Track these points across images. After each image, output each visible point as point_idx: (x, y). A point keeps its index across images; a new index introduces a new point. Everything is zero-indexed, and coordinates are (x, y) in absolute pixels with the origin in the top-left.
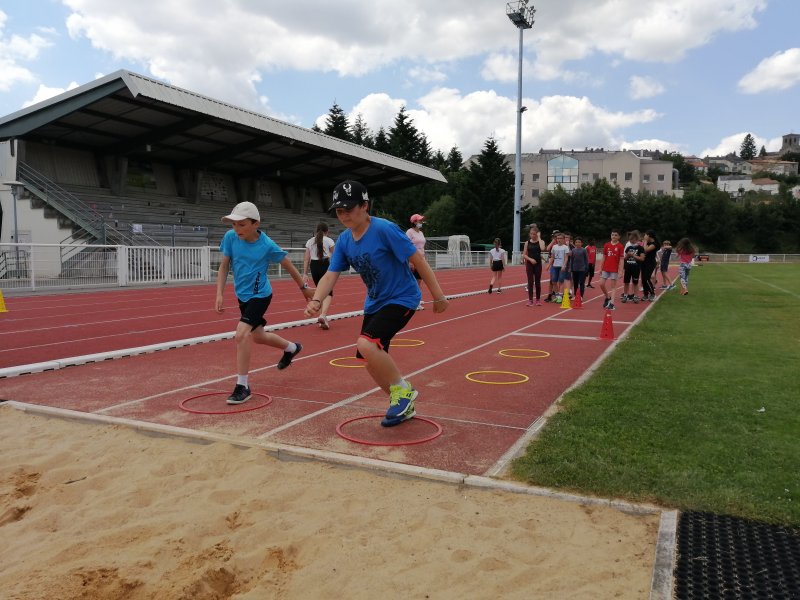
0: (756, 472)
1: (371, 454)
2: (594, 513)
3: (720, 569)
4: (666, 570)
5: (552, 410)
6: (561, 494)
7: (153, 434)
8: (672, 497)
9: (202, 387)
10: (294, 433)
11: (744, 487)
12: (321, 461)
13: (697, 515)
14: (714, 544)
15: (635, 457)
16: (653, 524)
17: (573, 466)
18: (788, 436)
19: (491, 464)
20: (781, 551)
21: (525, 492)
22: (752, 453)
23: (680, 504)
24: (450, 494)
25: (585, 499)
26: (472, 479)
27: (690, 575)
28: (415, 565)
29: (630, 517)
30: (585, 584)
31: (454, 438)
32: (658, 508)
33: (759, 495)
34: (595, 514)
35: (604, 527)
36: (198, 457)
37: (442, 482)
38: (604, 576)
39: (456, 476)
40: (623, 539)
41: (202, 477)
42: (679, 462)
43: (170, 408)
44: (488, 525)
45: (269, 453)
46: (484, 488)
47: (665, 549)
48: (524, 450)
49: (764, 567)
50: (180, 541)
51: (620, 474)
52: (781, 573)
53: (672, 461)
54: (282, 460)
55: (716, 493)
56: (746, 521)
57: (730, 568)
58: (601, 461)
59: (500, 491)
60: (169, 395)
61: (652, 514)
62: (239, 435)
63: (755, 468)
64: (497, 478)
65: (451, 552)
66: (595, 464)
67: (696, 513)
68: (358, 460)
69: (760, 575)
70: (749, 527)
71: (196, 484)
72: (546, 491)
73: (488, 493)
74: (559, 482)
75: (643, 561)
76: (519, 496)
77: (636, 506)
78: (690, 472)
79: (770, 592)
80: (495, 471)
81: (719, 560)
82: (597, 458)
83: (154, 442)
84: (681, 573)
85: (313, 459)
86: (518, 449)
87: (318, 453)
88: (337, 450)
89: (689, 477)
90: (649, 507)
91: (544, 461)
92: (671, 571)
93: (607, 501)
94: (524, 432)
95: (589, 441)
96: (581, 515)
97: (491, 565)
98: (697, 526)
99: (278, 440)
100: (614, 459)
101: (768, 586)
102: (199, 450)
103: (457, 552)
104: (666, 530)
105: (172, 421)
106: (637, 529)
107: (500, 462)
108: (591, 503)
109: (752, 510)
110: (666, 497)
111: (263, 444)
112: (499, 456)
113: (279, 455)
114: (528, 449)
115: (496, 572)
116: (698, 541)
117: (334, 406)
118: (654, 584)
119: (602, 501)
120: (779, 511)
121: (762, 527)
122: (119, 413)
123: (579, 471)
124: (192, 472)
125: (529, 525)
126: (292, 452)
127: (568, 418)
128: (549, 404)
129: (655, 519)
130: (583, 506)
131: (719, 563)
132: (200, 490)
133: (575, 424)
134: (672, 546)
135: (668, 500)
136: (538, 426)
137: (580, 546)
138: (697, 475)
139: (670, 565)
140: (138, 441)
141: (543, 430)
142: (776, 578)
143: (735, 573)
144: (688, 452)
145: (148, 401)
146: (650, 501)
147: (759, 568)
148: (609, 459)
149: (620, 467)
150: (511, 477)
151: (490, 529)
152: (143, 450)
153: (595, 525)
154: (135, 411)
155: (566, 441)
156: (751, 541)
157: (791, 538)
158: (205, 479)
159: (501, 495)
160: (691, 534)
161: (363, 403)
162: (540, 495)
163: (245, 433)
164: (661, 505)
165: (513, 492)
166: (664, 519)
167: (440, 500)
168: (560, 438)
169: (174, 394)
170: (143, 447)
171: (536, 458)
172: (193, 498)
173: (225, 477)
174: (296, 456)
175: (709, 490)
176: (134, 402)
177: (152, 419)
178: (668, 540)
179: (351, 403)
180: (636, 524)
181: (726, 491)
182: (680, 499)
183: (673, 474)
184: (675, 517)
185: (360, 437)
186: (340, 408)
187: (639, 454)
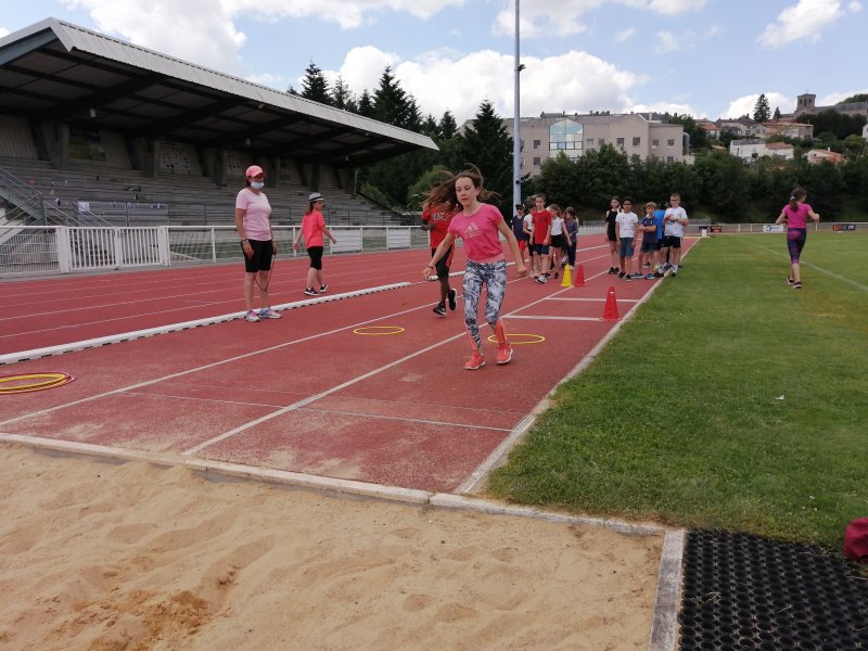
0: (777, 474)
1: (318, 471)
2: (585, 536)
3: (735, 609)
4: (668, 614)
5: (543, 406)
6: (545, 513)
7: (55, 453)
8: (678, 512)
9: (133, 391)
10: (231, 445)
11: (763, 495)
12: (257, 481)
13: (708, 535)
14: (727, 573)
15: (635, 462)
16: (655, 547)
17: (562, 477)
18: (812, 429)
19: (464, 477)
20: (808, 578)
21: (503, 513)
22: (770, 452)
23: (687, 521)
24: (412, 519)
25: (574, 518)
26: (440, 498)
27: (698, 620)
28: (355, 619)
29: (628, 540)
30: (569, 634)
31: (424, 446)
32: (661, 528)
33: (780, 505)
34: (587, 537)
35: (595, 554)
36: (105, 481)
37: (403, 502)
38: (594, 623)
39: (419, 495)
40: (619, 569)
41: (106, 507)
42: (687, 466)
44: (454, 558)
45: (196, 472)
46: (454, 509)
47: (668, 584)
48: (506, 457)
49: (788, 602)
50: (54, 600)
51: (617, 485)
52: (808, 609)
53: (679, 465)
54: (211, 481)
55: (730, 505)
56: (765, 540)
57: (747, 607)
58: (596, 469)
59: (472, 513)
60: (87, 402)
61: (654, 535)
62: (162, 451)
63: (774, 470)
64: (469, 496)
65: (405, 597)
66: (588, 475)
67: (706, 532)
68: (302, 478)
69: (784, 614)
70: (770, 547)
71: (97, 517)
72: (528, 510)
73: (458, 516)
74: (544, 498)
75: (641, 599)
76: (495, 517)
77: (635, 525)
78: (700, 479)
79: (796, 639)
80: (467, 487)
81: (734, 596)
82: (591, 465)
83: (54, 465)
84: (686, 617)
85: (248, 478)
86: (498, 457)
87: (254, 471)
88: (279, 467)
89: (699, 485)
90: (650, 526)
91: (527, 472)
92: (675, 617)
93: (601, 520)
94: (507, 434)
95: (583, 443)
96: (569, 539)
97: (453, 614)
98: (708, 549)
99: (208, 456)
100: (612, 467)
101: (794, 629)
102: (109, 473)
103: (412, 596)
104: (670, 557)
105: (81, 436)
106: (636, 555)
107: (475, 474)
108: (581, 523)
109: (773, 525)
110: (672, 513)
111: (187, 462)
112: (475, 466)
113: (207, 475)
114: (511, 456)
115: (459, 624)
116: (708, 570)
117: (286, 409)
118: (654, 634)
119: (594, 520)
120: (808, 528)
121: (785, 547)
122: (16, 428)
123: (569, 483)
124: (93, 502)
125: (505, 555)
126: (221, 470)
127: (561, 415)
128: (540, 398)
130: (572, 528)
131: (734, 600)
132: (99, 525)
133: (567, 423)
134: (677, 579)
135: (673, 516)
136: (526, 425)
137: (565, 581)
138: (708, 482)
139: (673, 606)
140: (34, 464)
141: (531, 431)
142: (803, 617)
143: (753, 612)
144: (698, 454)
146: (652, 519)
147: (781, 605)
148: (606, 467)
149: (618, 475)
150: (488, 492)
151: (456, 562)
152: (38, 475)
153: (584, 552)
154: (37, 424)
155: (556, 445)
156: (771, 566)
157: (819, 560)
158: (109, 511)
159: (473, 517)
160: (700, 561)
161: (320, 405)
162: (521, 516)
163: (169, 449)
164: (664, 523)
165: (488, 513)
166: (668, 541)
167: (399, 526)
168: (549, 440)
169: (93, 401)
170: (39, 470)
171: (518, 468)
172: (87, 537)
173: (137, 505)
174: (228, 476)
175: (721, 501)
176: (39, 413)
177: (56, 435)
178: (672, 571)
179: (306, 406)
180: (634, 548)
181: (743, 501)
182: (687, 514)
183: (680, 483)
184: (682, 538)
185: (309, 448)
186: (292, 412)
187: (641, 458)
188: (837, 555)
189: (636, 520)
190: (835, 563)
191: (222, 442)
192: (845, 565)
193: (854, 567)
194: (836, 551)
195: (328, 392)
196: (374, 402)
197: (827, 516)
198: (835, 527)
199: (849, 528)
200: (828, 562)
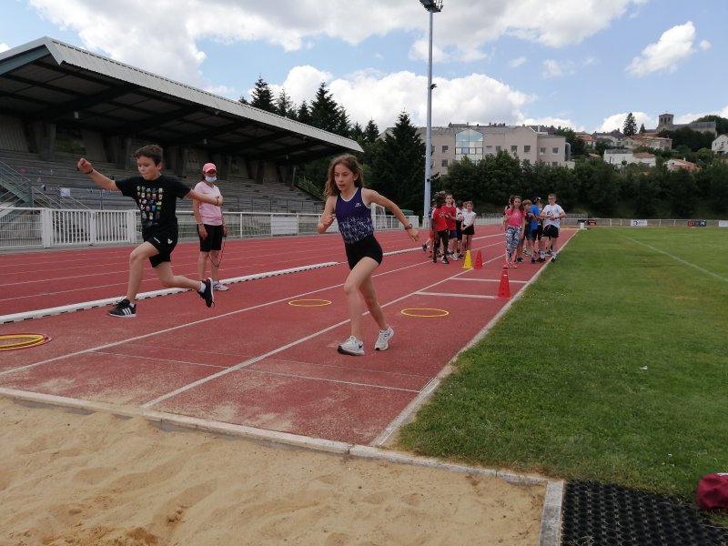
0: (641, 434)
1: (256, 423)
2: (479, 485)
5: (446, 371)
6: (447, 464)
7: (32, 404)
8: (558, 466)
9: (97, 351)
10: (183, 399)
11: (629, 451)
12: (205, 431)
13: (583, 486)
14: (599, 520)
15: (523, 421)
16: (539, 496)
17: (461, 433)
18: (670, 395)
19: (379, 432)
20: (667, 525)
21: (411, 463)
22: (637, 414)
23: (566, 474)
24: (334, 466)
25: (471, 469)
26: (358, 449)
29: (516, 489)
31: (346, 404)
32: (544, 479)
33: (643, 461)
34: (481, 485)
35: (489, 500)
36: (74, 429)
37: (327, 452)
39: (341, 446)
40: (508, 514)
41: (74, 452)
42: (566, 425)
43: (56, 374)
44: (369, 502)
45: (152, 423)
46: (370, 459)
47: (550, 529)
48: (414, 415)
50: (25, 534)
51: (508, 441)
53: (560, 424)
54: (165, 430)
55: (602, 460)
56: (631, 491)
58: (490, 427)
59: (385, 463)
60: (61, 360)
61: (538, 485)
62: (124, 404)
63: (639, 431)
64: (383, 448)
65: (327, 535)
66: (484, 431)
67: (582, 483)
68: (242, 429)
70: (635, 497)
71: (64, 461)
72: (432, 461)
73: (373, 465)
74: (446, 451)
75: (527, 541)
76: (404, 467)
77: (522, 476)
78: (577, 437)
80: (381, 440)
81: (605, 540)
82: (486, 423)
83: (31, 414)
85: (196, 429)
86: (408, 415)
87: (201, 422)
88: (223, 419)
89: (576, 442)
90: (535, 477)
91: (432, 428)
93: (494, 471)
94: (416, 394)
95: (479, 404)
96: (466, 487)
98: (583, 497)
99: (163, 409)
100: (503, 425)
102: (77, 421)
103: (333, 535)
104: (551, 504)
105: (55, 390)
106: (522, 502)
107: (388, 429)
108: (477, 474)
109: (637, 478)
110: (553, 466)
111: (145, 414)
112: (388, 423)
113: (162, 425)
114: (419, 414)
116: (583, 517)
117: (230, 369)
119: (488, 471)
120: (667, 481)
121: (648, 497)
123: (468, 438)
124: (63, 448)
125: (412, 500)
126: (174, 421)
127: (461, 380)
128: (444, 364)
129: (540, 491)
130: (469, 477)
131: (605, 543)
132: (67, 468)
133: (467, 386)
134: (557, 524)
135: (554, 469)
136: (432, 387)
137: (463, 524)
138: (584, 440)
140: (13, 413)
141: (436, 393)
144: (575, 415)
145: (35, 368)
146: (537, 471)
148: (498, 425)
149: (508, 432)
150: (398, 446)
151: (371, 506)
152: (17, 423)
153: (480, 499)
154: (18, 379)
155: (457, 405)
156: (636, 514)
157: (676, 510)
158: (76, 455)
159: (386, 466)
160: (576, 509)
161: (259, 367)
162: (426, 466)
163: (129, 402)
164: (547, 475)
165: (399, 463)
166: (549, 491)
167: (324, 473)
168: (451, 402)
169: (66, 359)
170: (18, 419)
171: (425, 425)
172: (56, 478)
173: (100, 451)
174: (179, 426)
175: (594, 457)
176: (20, 368)
177: (34, 388)
178: (552, 517)
179: (248, 367)
180: (521, 496)
181: (612, 457)
182: (566, 468)
183: (560, 440)
184: (561, 489)
185: (249, 403)
186: (235, 372)
187: (527, 418)
188: (691, 505)
189: (523, 471)
190: (690, 512)
191: (176, 397)
192: (697, 514)
193: (705, 516)
194: (690, 502)
195: (266, 355)
196: (305, 365)
197: (683, 472)
198: (690, 481)
199: (702, 483)
200: (684, 512)
